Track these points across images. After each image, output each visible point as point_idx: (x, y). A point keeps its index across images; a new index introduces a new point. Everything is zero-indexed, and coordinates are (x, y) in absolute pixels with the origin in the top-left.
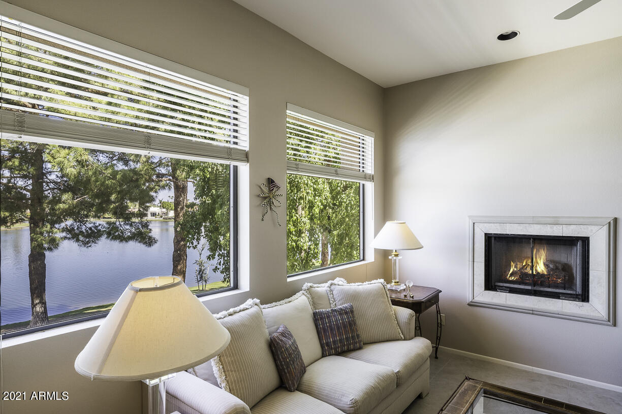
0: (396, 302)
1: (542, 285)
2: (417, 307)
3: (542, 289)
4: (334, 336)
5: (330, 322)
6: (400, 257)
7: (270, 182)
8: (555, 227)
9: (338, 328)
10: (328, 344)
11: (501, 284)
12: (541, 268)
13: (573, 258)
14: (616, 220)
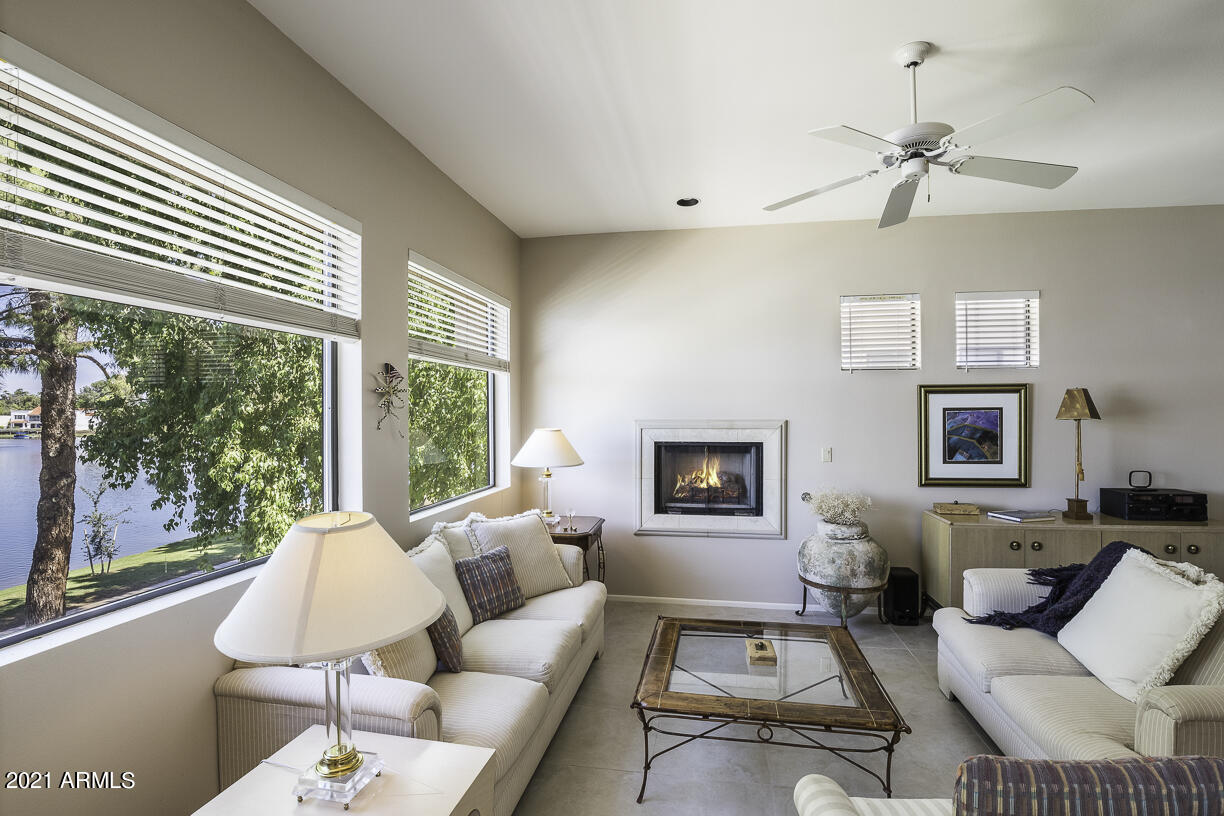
0: (557, 539)
1: (716, 501)
2: (582, 541)
3: (716, 506)
4: (489, 592)
5: (481, 574)
6: (553, 478)
7: (388, 369)
8: (731, 432)
9: (493, 581)
10: (481, 606)
11: (672, 505)
12: (714, 480)
13: (746, 467)
14: (787, 421)
